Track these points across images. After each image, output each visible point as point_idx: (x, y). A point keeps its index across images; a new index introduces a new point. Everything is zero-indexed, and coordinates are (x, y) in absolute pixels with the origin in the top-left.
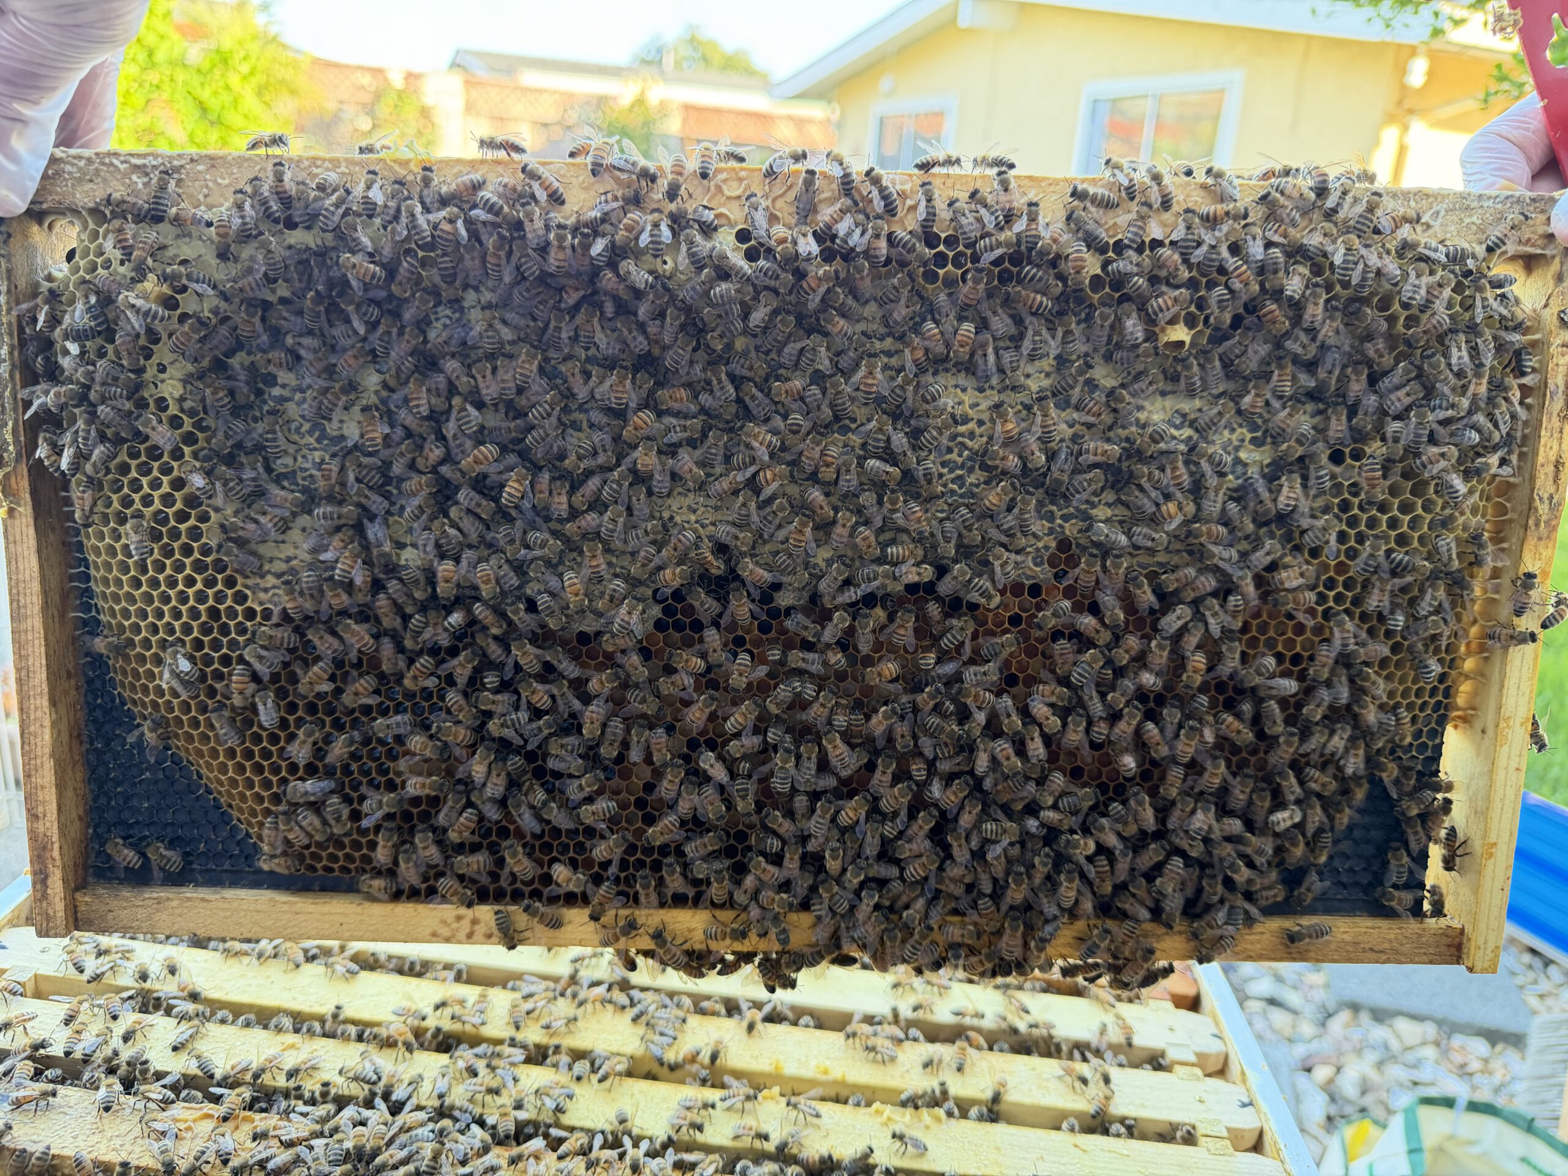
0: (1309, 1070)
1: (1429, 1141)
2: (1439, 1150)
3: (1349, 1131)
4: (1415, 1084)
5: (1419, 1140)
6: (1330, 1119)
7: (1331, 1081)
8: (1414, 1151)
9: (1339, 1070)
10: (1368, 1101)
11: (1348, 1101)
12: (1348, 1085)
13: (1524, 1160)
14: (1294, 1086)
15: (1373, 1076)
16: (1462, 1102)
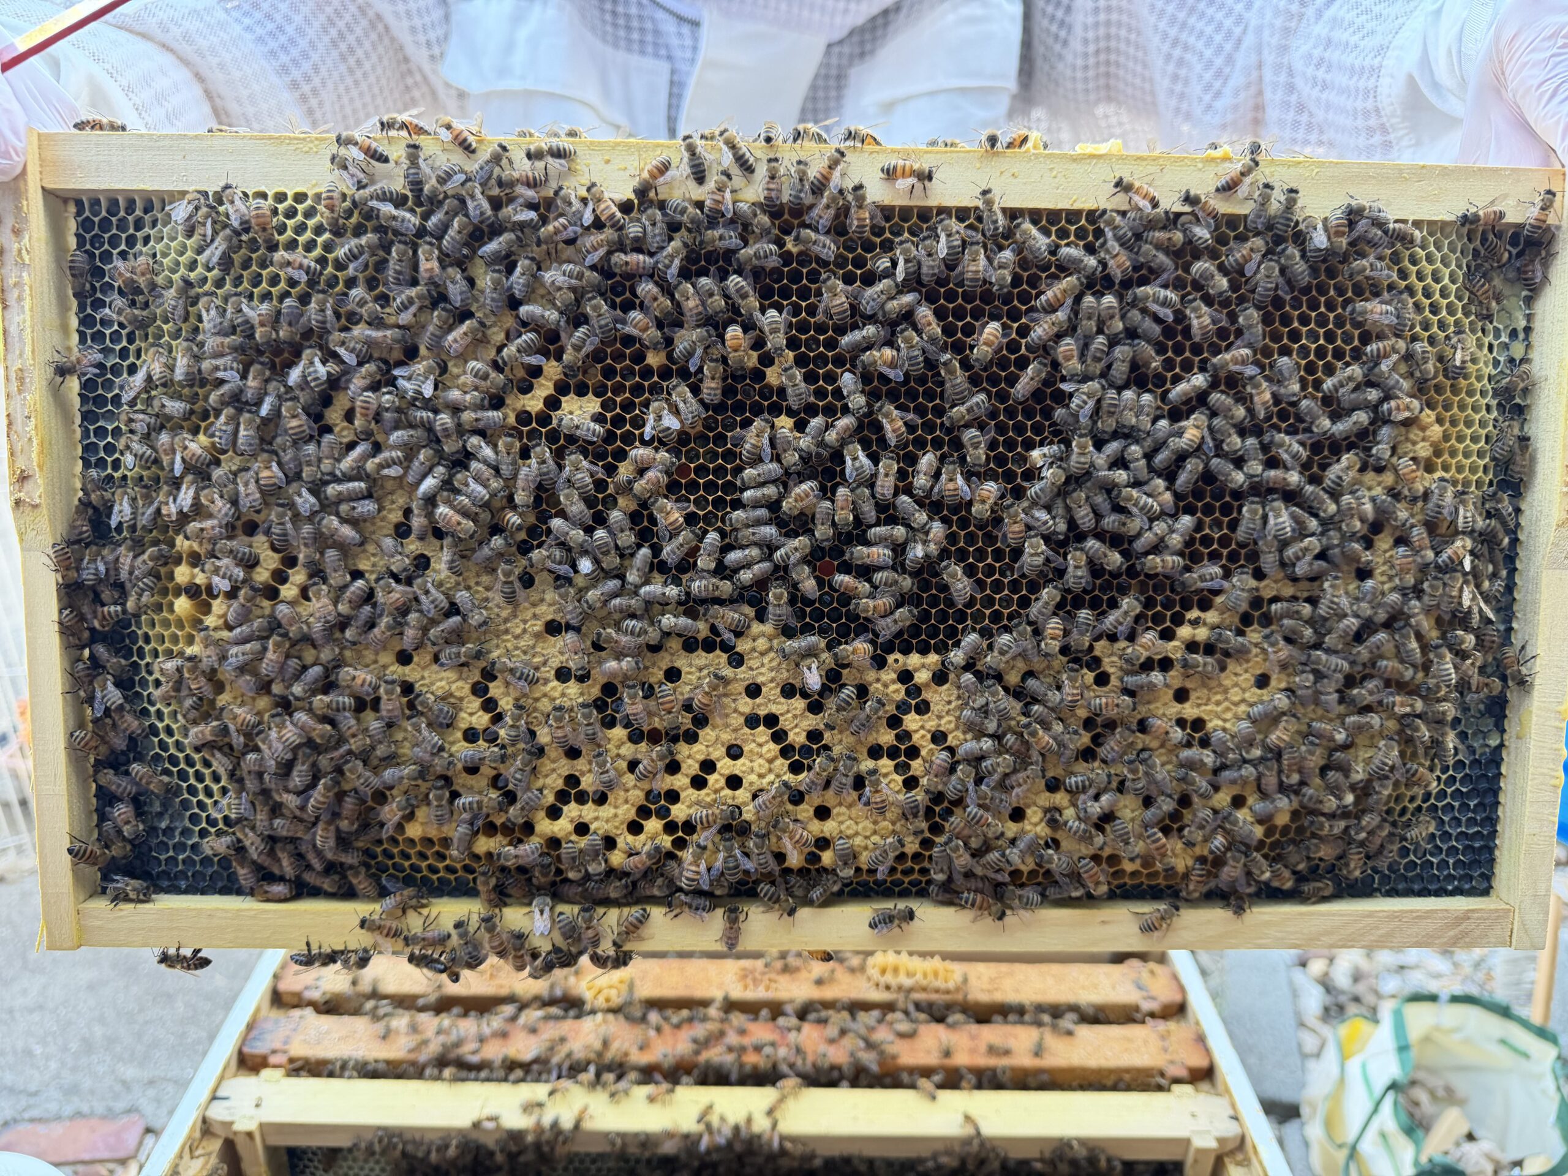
0: (1303, 964)
1: (1414, 1033)
2: (1427, 1039)
3: (1344, 1030)
4: (1402, 968)
5: (1405, 1037)
6: (1327, 1010)
7: (1326, 974)
8: (1403, 1048)
9: (1331, 960)
10: (1361, 989)
11: (1343, 992)
12: (1341, 978)
13: (1503, 1042)
14: (1291, 983)
15: (1364, 964)
16: (1445, 995)
